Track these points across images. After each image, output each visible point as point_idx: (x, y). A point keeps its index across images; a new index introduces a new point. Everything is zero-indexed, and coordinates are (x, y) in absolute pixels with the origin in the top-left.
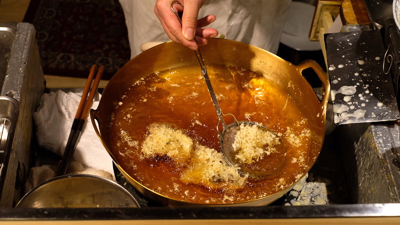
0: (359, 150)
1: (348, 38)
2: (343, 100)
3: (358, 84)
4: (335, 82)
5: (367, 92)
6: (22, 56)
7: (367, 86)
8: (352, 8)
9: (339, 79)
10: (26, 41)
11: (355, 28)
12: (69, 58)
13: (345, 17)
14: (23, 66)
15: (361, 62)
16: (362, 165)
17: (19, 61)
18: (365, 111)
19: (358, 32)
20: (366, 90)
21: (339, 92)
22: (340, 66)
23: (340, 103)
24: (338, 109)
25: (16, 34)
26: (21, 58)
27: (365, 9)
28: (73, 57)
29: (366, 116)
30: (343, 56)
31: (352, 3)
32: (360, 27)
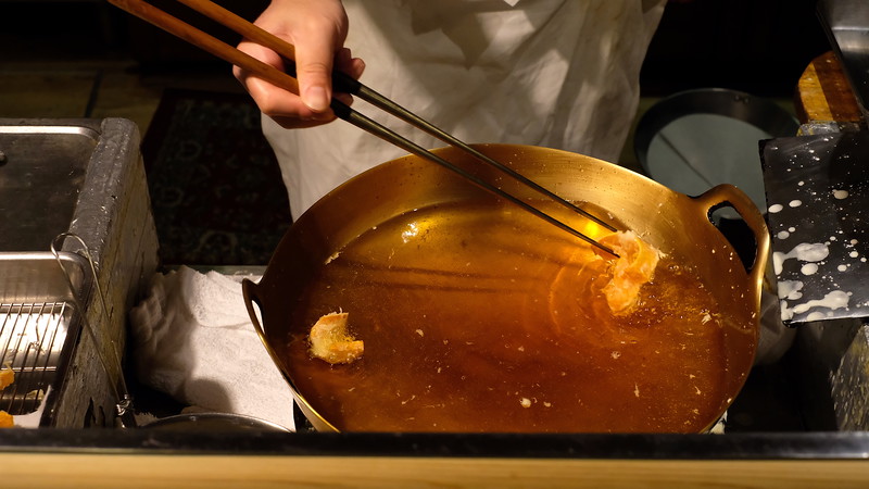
0: (840, 387)
1: (811, 147)
2: (800, 273)
3: (833, 238)
4: (783, 235)
5: (854, 254)
6: (108, 181)
7: (854, 242)
8: (821, 90)
9: (792, 229)
10: (118, 152)
11: (827, 128)
12: (226, 241)
13: (805, 106)
14: (110, 200)
15: (839, 195)
16: (846, 420)
17: (102, 192)
18: (850, 294)
19: (833, 134)
20: (851, 250)
21: (790, 255)
22: (794, 204)
23: (793, 278)
24: (789, 291)
25: (97, 140)
26: (107, 187)
27: (849, 91)
28: (234, 240)
29: (852, 304)
30: (801, 184)
31: (820, 80)
32: (839, 125)
